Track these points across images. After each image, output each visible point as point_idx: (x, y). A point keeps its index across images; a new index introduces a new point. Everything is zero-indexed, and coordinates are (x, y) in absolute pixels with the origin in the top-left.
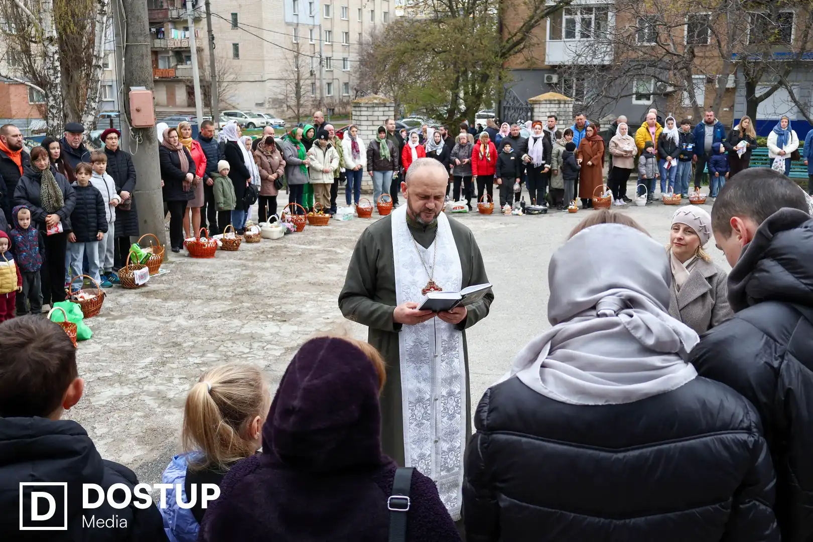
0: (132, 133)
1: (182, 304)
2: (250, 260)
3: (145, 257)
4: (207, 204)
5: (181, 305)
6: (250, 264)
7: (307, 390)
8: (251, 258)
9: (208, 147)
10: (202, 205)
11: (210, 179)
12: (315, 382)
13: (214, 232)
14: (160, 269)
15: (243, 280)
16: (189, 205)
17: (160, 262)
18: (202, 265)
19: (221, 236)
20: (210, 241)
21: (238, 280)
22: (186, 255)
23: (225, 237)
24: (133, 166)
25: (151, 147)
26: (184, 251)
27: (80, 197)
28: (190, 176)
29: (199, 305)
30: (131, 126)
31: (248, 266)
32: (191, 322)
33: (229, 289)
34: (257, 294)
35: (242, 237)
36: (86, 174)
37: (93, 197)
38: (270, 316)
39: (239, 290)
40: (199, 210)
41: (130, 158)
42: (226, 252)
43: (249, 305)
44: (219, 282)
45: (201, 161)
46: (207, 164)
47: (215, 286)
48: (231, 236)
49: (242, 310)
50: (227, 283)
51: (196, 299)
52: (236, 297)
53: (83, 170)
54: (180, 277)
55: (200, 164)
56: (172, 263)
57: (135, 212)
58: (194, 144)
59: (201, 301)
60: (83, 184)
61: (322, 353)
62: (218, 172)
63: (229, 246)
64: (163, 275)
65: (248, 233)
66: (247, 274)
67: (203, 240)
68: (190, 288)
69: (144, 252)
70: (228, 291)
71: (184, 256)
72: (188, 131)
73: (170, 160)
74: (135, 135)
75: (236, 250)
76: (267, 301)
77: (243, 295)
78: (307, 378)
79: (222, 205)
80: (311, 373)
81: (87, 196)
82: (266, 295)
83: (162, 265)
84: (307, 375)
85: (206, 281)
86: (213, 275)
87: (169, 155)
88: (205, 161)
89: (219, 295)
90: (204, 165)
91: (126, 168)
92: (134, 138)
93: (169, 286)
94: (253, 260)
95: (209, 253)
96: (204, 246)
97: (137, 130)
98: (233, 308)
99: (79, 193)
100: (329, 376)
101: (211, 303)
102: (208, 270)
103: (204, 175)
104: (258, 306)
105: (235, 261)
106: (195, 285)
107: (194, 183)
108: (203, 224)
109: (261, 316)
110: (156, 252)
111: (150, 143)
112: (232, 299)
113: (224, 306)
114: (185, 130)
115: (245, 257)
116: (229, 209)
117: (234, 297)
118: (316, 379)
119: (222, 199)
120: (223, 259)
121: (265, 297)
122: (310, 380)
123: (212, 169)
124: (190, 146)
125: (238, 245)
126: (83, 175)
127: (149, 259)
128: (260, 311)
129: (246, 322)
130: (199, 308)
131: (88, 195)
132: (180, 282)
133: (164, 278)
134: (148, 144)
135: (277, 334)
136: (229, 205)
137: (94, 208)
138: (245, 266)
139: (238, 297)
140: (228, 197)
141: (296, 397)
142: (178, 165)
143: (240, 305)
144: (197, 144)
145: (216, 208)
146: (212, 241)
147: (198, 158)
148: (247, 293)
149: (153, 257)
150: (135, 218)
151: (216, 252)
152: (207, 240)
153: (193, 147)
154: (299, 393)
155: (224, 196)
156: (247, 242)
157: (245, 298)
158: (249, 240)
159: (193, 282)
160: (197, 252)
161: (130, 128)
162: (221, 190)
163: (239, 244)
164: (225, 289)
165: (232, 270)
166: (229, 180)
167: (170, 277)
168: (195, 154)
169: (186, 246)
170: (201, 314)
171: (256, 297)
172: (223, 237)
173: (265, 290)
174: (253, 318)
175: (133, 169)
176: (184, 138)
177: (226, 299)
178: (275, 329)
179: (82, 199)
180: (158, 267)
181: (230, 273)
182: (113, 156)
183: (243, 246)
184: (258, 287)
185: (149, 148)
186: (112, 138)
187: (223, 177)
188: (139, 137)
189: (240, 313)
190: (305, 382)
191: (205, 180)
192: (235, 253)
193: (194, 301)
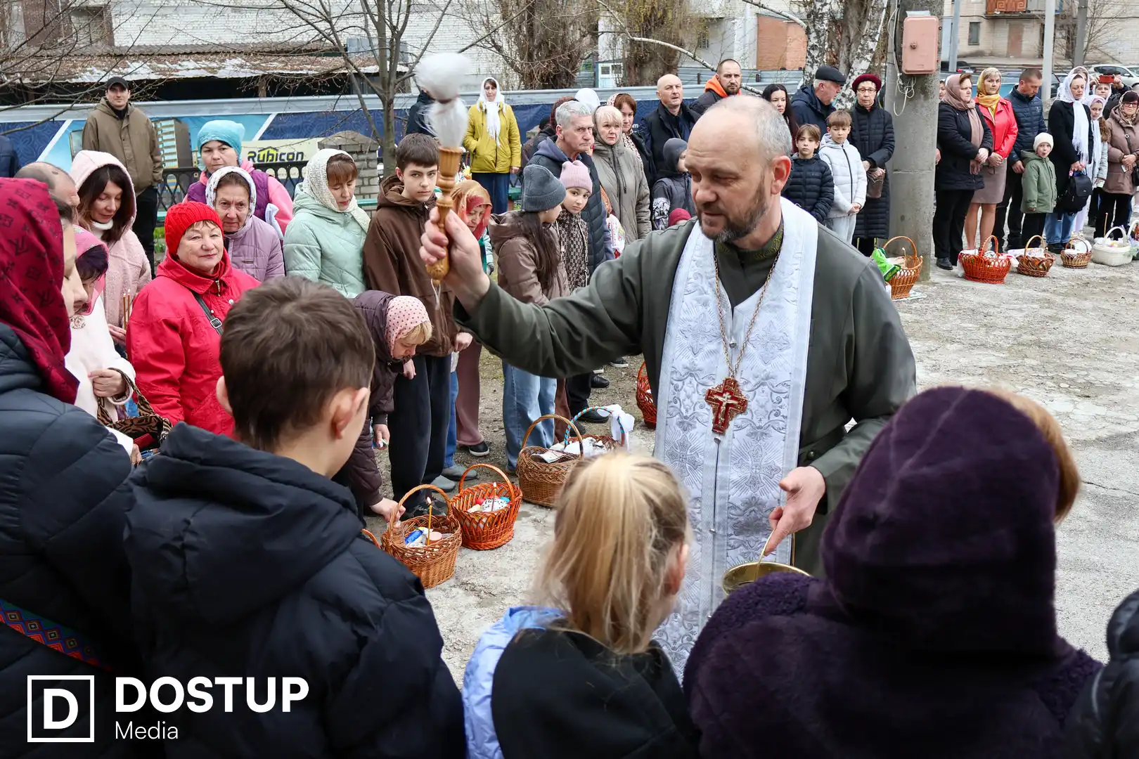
0: (901, 83)
1: (929, 347)
2: (1060, 294)
3: (891, 271)
4: (1011, 200)
5: (927, 348)
6: (1058, 299)
7: (907, 487)
8: (1063, 291)
9: (1023, 110)
10: (1000, 200)
11: (1019, 163)
12: (925, 470)
13: (1014, 244)
14: (911, 292)
15: (1039, 322)
16: (978, 198)
17: (914, 280)
18: (980, 292)
19: (1020, 252)
20: (1001, 257)
21: (1030, 323)
22: (960, 275)
23: (1027, 254)
24: (892, 132)
25: (926, 104)
26: (958, 269)
27: (798, 174)
28: (983, 153)
29: (954, 352)
30: (900, 71)
31: (1053, 303)
32: (933, 375)
33: (1010, 335)
34: (1055, 348)
35: (1057, 258)
36: (810, 141)
37: (817, 174)
38: (1063, 385)
39: (1026, 338)
40: (994, 208)
41: (890, 121)
42: (1024, 277)
43: (1034, 362)
44: (998, 321)
45: (1009, 131)
46: (1018, 136)
47: (989, 327)
48: (1038, 253)
49: (1020, 369)
50: (1011, 325)
51: (953, 342)
52: (1019, 348)
53: (806, 135)
54: (938, 306)
55: (1006, 137)
56: (934, 284)
57: (888, 203)
58: (1002, 104)
59: (961, 346)
60: (804, 155)
61: (946, 415)
62: (1033, 151)
63: (1030, 269)
64: (913, 301)
65: (1067, 251)
66: (1047, 314)
67: (989, 255)
68: (949, 325)
69: (891, 262)
70: (1007, 337)
71: (956, 276)
72: (995, 83)
73: (955, 127)
74: (903, 86)
75: (1043, 275)
76: (1067, 361)
77: (1030, 346)
78: (910, 462)
79: (1034, 205)
80: (919, 452)
81: (809, 173)
82: (1070, 351)
83: (916, 286)
84: (910, 456)
85: (978, 317)
86: (991, 310)
87: (955, 117)
88: (1016, 131)
89: (990, 340)
90: (1012, 138)
91: (880, 137)
92: (902, 89)
93: (918, 318)
94: (1066, 295)
95: (995, 276)
96: (989, 264)
97: (908, 78)
98: (1006, 363)
99: (799, 168)
100: (957, 463)
101: (976, 351)
102: (985, 301)
103: (1010, 154)
104: (1050, 367)
105: (1034, 293)
106: (959, 321)
107: (990, 166)
108: (998, 231)
109: (1050, 383)
110: (909, 265)
111: (926, 97)
112: (1009, 350)
113: (992, 358)
114: (992, 81)
115: (1053, 289)
116: (1044, 211)
117: (1015, 347)
118: (929, 464)
119: (1035, 194)
120: (1019, 288)
121: (1066, 355)
122: (915, 467)
123: (1024, 145)
124: (994, 107)
125: (1046, 269)
126: (807, 142)
127: (896, 274)
128: (1050, 375)
129: (1021, 388)
130: (954, 356)
131: (810, 171)
132: (936, 313)
133: (914, 306)
134: (922, 100)
135: (1067, 415)
136: (1046, 204)
137: (814, 191)
138: (1048, 301)
139: (1020, 348)
140: (1044, 192)
141: (883, 497)
142: (967, 134)
143: (1020, 361)
144: (1007, 105)
145: (1022, 209)
146: (1003, 257)
147: (1004, 126)
148: (1038, 344)
149: (904, 272)
150: (885, 213)
151: (1008, 275)
152: (995, 256)
153: (999, 110)
154: (892, 489)
155: (1040, 190)
156: (1065, 266)
157: (1033, 351)
158: (1068, 263)
159: (956, 317)
160: (977, 272)
161: (899, 75)
162: (1035, 180)
163: (1049, 267)
164: (1004, 333)
165: (1025, 306)
166: (1051, 165)
167: (924, 305)
168: (1000, 120)
169: (961, 261)
170: (954, 365)
171: (1051, 354)
172: (1023, 254)
173: (1070, 343)
174: (1034, 385)
175: (893, 137)
176: (988, 94)
177: (1001, 349)
178: (1068, 407)
179: (801, 177)
180: (910, 288)
181: (1021, 310)
182: (866, 117)
183: (1056, 270)
184: (1060, 337)
185: (922, 106)
186: (864, 90)
187: (1041, 159)
188: (910, 89)
189: (1016, 373)
190: (906, 468)
191: (1011, 163)
192: (1039, 280)
193: (948, 346)
